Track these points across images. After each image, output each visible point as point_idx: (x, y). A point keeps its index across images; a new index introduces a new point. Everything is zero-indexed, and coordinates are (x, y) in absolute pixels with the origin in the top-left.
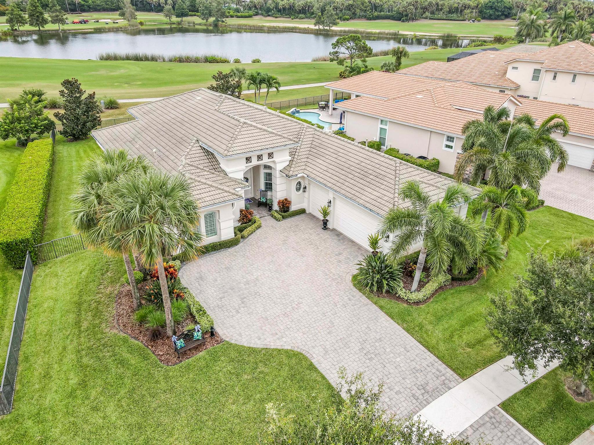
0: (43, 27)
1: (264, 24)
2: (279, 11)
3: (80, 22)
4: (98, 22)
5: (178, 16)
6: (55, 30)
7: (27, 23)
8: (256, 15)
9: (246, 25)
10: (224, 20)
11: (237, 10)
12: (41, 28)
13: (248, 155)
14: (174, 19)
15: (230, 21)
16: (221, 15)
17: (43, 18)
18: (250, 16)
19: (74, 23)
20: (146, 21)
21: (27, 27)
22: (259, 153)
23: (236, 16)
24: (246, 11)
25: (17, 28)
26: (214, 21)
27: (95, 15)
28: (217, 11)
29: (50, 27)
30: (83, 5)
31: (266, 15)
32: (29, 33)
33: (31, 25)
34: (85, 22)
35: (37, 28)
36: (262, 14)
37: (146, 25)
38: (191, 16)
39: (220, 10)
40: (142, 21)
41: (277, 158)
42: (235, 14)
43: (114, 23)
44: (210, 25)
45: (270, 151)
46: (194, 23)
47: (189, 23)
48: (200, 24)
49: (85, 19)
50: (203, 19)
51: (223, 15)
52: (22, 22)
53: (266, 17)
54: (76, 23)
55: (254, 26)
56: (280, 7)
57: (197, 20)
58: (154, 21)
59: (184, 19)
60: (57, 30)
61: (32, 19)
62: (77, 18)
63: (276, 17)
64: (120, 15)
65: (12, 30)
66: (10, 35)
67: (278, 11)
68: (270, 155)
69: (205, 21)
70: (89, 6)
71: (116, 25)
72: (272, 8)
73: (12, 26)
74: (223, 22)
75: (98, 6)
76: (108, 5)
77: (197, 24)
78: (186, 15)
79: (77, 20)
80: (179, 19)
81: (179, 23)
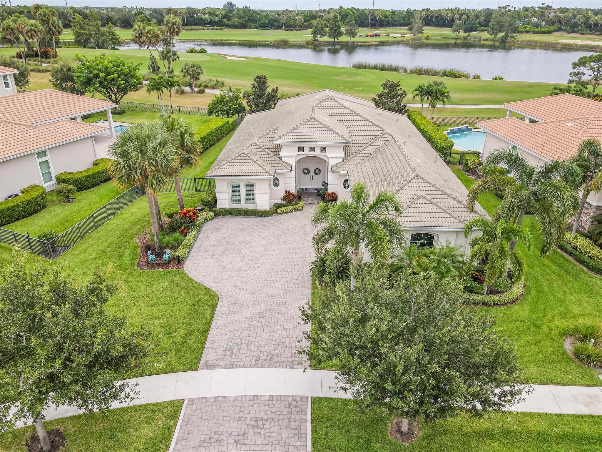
0: (337, 39)
1: (559, 41)
2: (589, 27)
3: (373, 36)
4: (388, 35)
5: (466, 31)
6: (346, 42)
7: (326, 35)
8: (558, 31)
9: (537, 42)
10: (514, 35)
11: (537, 26)
12: (336, 40)
13: (301, 145)
14: (462, 34)
15: (521, 37)
16: (512, 30)
17: (339, 31)
18: (549, 32)
19: (367, 36)
20: (432, 36)
21: (326, 39)
22: (312, 145)
23: (533, 31)
24: (548, 26)
25: (318, 38)
26: (503, 36)
27: (389, 30)
28: (509, 26)
29: (344, 39)
30: (383, 21)
31: (571, 31)
32: (326, 44)
33: (329, 37)
34: (377, 36)
35: (333, 40)
36: (565, 30)
37: (432, 39)
38: (482, 31)
39: (512, 24)
40: (429, 35)
41: (330, 153)
42: (532, 29)
43: (402, 37)
44: (497, 41)
45: (324, 145)
46: (480, 38)
47: (475, 38)
48: (486, 40)
49: (378, 32)
50: (491, 34)
51: (516, 30)
52: (323, 34)
53: (570, 33)
54: (369, 36)
55: (546, 43)
56: (591, 22)
57: (485, 35)
58: (441, 35)
59: (472, 34)
60: (348, 42)
61: (331, 32)
62: (371, 32)
63: (582, 34)
64: (409, 30)
65: (314, 40)
66: (311, 44)
67: (587, 27)
68: (323, 149)
69: (493, 36)
70: (387, 22)
71: (403, 39)
72: (579, 23)
73: (315, 37)
74: (513, 37)
75: (396, 21)
76: (405, 20)
77: (483, 40)
78: (475, 30)
79: (370, 34)
80: (466, 34)
81: (465, 38)
